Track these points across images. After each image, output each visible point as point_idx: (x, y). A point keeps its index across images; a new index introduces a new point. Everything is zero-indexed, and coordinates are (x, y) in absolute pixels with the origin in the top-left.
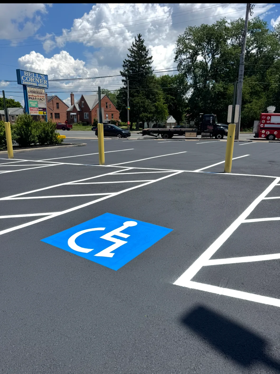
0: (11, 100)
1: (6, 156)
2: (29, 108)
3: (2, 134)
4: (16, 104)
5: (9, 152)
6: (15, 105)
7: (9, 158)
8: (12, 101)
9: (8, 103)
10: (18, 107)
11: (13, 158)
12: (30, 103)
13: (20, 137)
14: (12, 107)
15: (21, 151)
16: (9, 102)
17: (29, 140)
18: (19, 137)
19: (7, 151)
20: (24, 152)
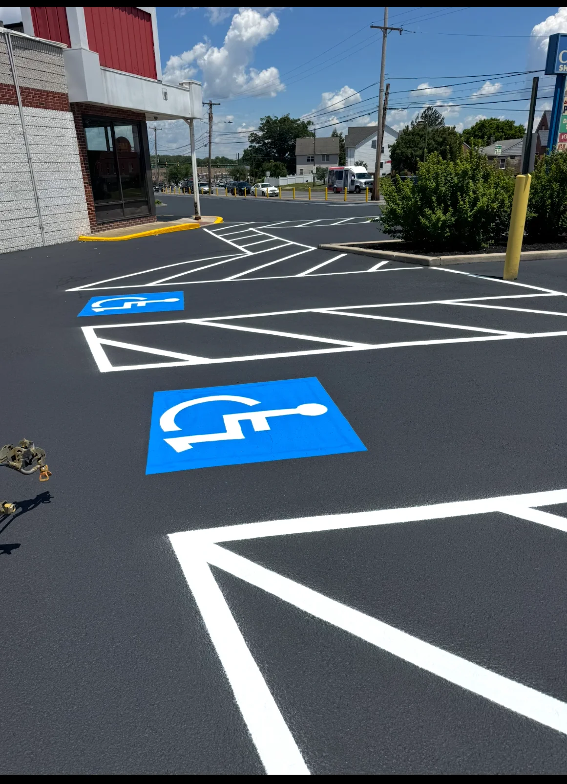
0: (508, 121)
1: (497, 270)
2: (559, 134)
3: (495, 206)
4: (516, 132)
5: (509, 258)
6: (512, 135)
7: (505, 276)
8: (509, 124)
9: (500, 130)
10: (518, 138)
11: (515, 280)
12: (564, 123)
13: (536, 215)
14: (505, 139)
15: (533, 255)
16: (502, 129)
17: (560, 223)
18: (534, 217)
19: (504, 254)
20: (540, 260)
